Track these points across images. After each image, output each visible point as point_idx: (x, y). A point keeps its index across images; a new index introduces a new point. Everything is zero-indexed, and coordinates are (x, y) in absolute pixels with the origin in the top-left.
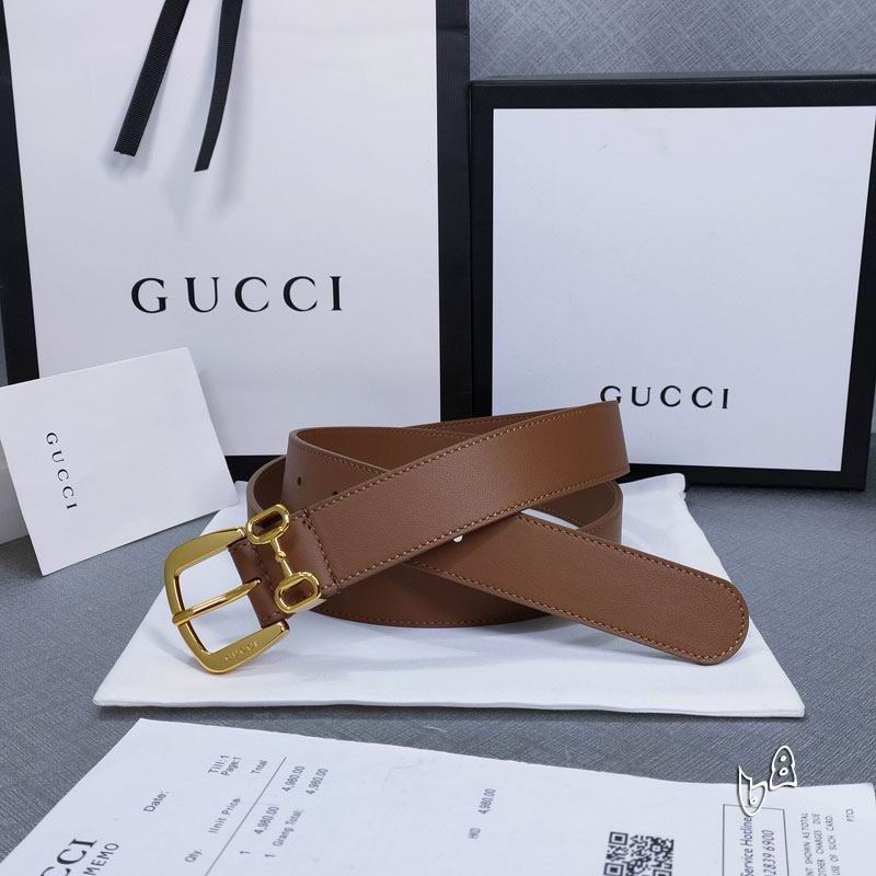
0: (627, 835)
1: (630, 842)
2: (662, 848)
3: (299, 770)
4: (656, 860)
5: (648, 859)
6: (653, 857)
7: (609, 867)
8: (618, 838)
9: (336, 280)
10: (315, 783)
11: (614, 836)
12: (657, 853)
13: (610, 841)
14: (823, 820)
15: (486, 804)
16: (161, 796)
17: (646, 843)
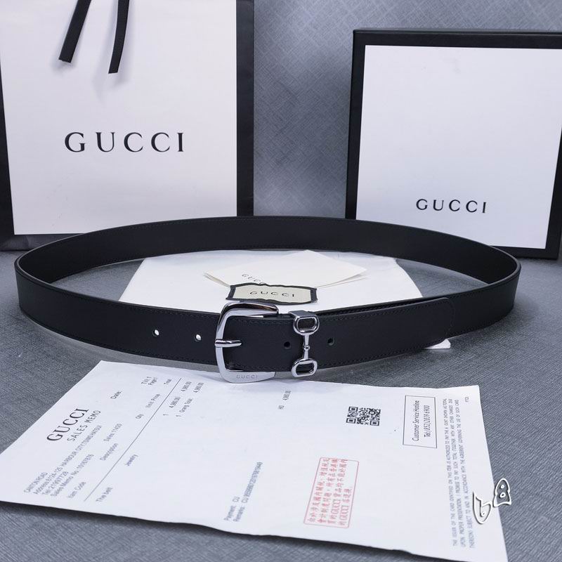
1: (359, 410)
3: (189, 383)
4: (372, 417)
5: (368, 417)
7: (349, 420)
10: (198, 388)
12: (372, 414)
13: (349, 410)
14: (453, 401)
15: (286, 396)
16: (119, 393)
17: (367, 411)
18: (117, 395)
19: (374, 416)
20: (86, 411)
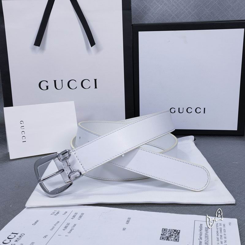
0: (167, 229)
1: (168, 231)
2: (177, 232)
3: (76, 214)
4: (175, 236)
5: (173, 235)
6: (174, 235)
7: (161, 237)
8: (165, 230)
9: (95, 80)
10: (80, 217)
11: (163, 229)
12: (175, 234)
13: (162, 231)
14: (222, 225)
15: (128, 222)
16: (37, 221)
17: (172, 231)
18: (36, 223)
19: (176, 234)
20: (17, 234)
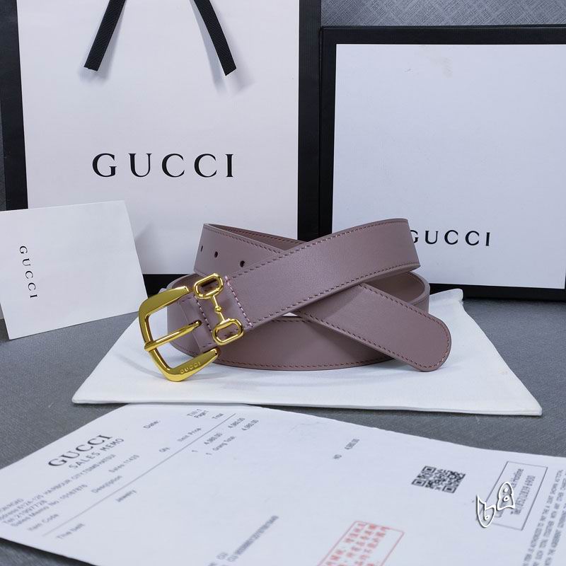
0: (435, 469)
1: (436, 472)
2: (456, 477)
3: (241, 420)
5: (444, 480)
6: (448, 480)
7: (416, 481)
8: (429, 470)
10: (249, 426)
11: (427, 468)
12: (451, 479)
13: (423, 470)
15: (351, 445)
16: (156, 422)
18: (152, 425)
19: (453, 481)
20: (108, 438)
